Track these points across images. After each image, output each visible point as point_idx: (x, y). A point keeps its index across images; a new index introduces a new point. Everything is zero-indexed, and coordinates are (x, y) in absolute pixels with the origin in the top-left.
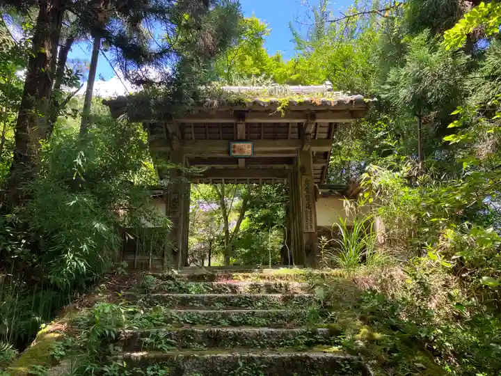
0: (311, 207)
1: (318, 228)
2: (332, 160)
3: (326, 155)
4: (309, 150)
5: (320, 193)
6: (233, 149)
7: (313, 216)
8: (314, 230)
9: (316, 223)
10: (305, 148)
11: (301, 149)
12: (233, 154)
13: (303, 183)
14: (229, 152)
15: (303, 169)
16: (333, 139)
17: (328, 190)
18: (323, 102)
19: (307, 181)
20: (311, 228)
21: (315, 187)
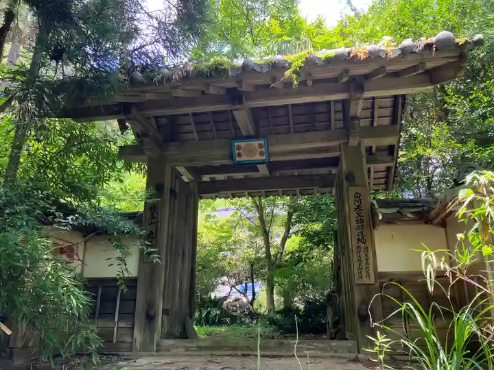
0: (366, 240)
1: (380, 276)
2: (403, 156)
3: (391, 150)
4: (359, 143)
5: (380, 218)
6: (237, 152)
7: (370, 255)
8: (372, 280)
9: (375, 268)
10: (353, 142)
11: (346, 144)
12: (238, 159)
13: (352, 199)
14: (231, 157)
15: (350, 178)
16: (402, 124)
17: (395, 210)
18: (370, 52)
19: (358, 195)
20: (368, 276)
21: (372, 205)
